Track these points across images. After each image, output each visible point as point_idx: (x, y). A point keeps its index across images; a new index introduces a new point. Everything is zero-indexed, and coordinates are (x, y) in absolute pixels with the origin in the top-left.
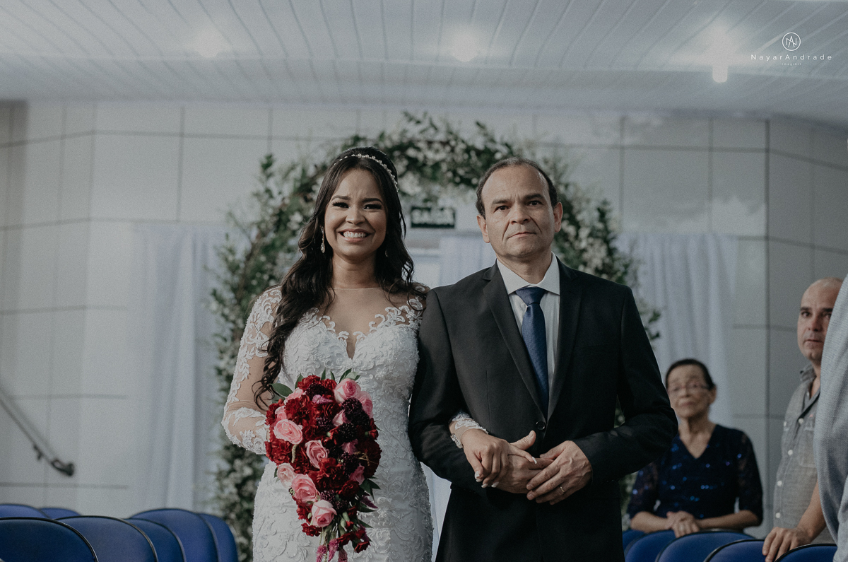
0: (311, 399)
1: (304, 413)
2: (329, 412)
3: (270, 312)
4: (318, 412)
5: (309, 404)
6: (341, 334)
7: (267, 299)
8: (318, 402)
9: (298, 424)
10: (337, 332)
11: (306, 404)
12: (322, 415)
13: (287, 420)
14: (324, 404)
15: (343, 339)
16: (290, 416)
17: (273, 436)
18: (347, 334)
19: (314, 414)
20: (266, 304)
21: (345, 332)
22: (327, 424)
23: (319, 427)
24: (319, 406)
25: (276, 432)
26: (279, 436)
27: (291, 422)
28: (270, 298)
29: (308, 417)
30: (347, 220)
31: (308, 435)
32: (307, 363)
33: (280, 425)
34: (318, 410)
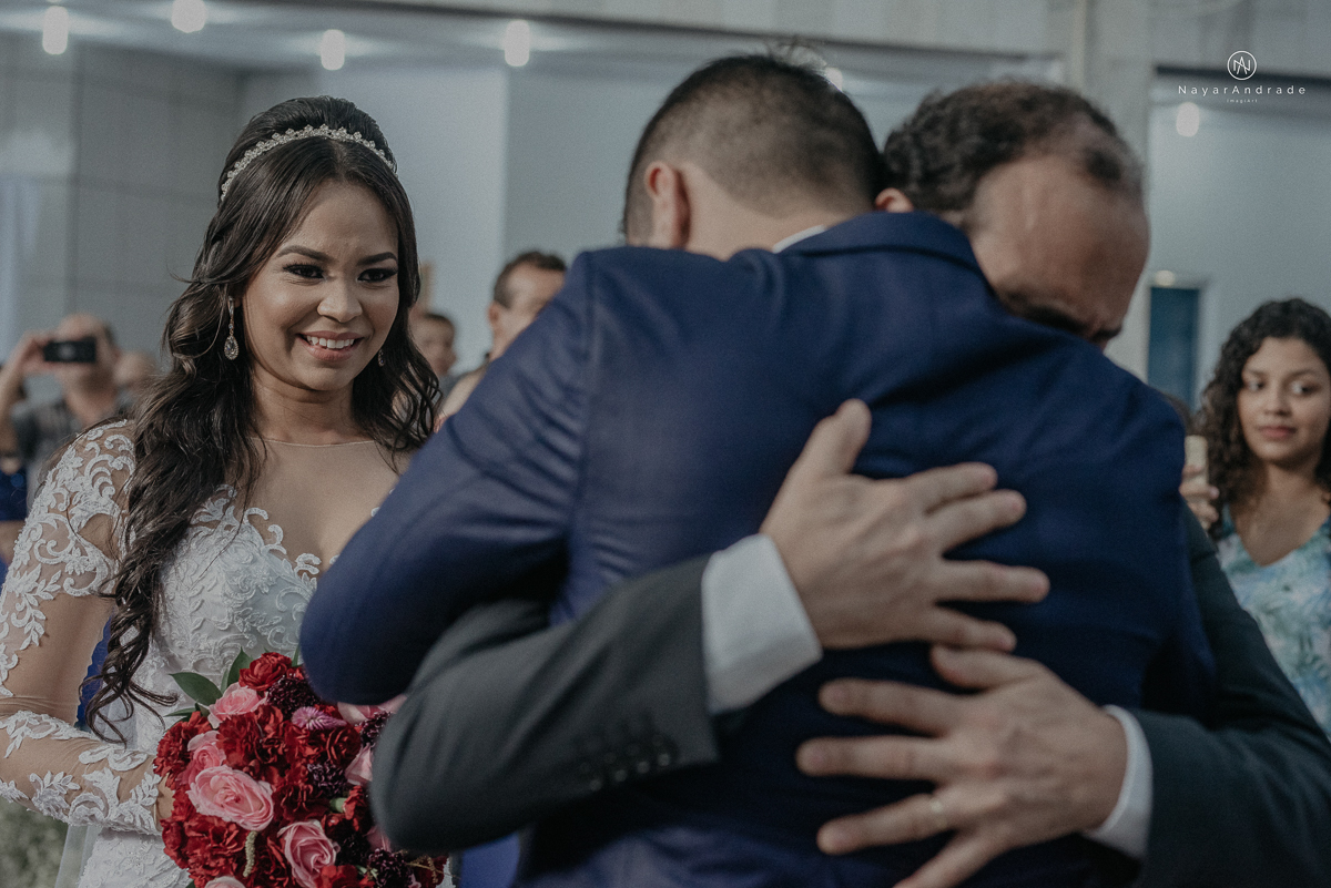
0: (288, 717)
1: (275, 751)
2: (338, 751)
3: (109, 491)
4: (309, 751)
5: (287, 731)
6: (300, 559)
7: (98, 458)
8: (310, 725)
9: (257, 778)
10: (292, 557)
11: (276, 729)
12: (321, 758)
13: (225, 769)
14: (326, 730)
15: (310, 576)
16: (237, 757)
17: (186, 808)
18: (316, 561)
19: (301, 755)
20: (96, 470)
21: (310, 557)
22: (333, 780)
23: (315, 787)
24: (315, 736)
25: (195, 795)
26: (204, 807)
27: (241, 775)
28: (106, 457)
29: (284, 764)
30: (322, 309)
31: (289, 807)
32: (228, 636)
33: (206, 780)
34: (312, 745)
